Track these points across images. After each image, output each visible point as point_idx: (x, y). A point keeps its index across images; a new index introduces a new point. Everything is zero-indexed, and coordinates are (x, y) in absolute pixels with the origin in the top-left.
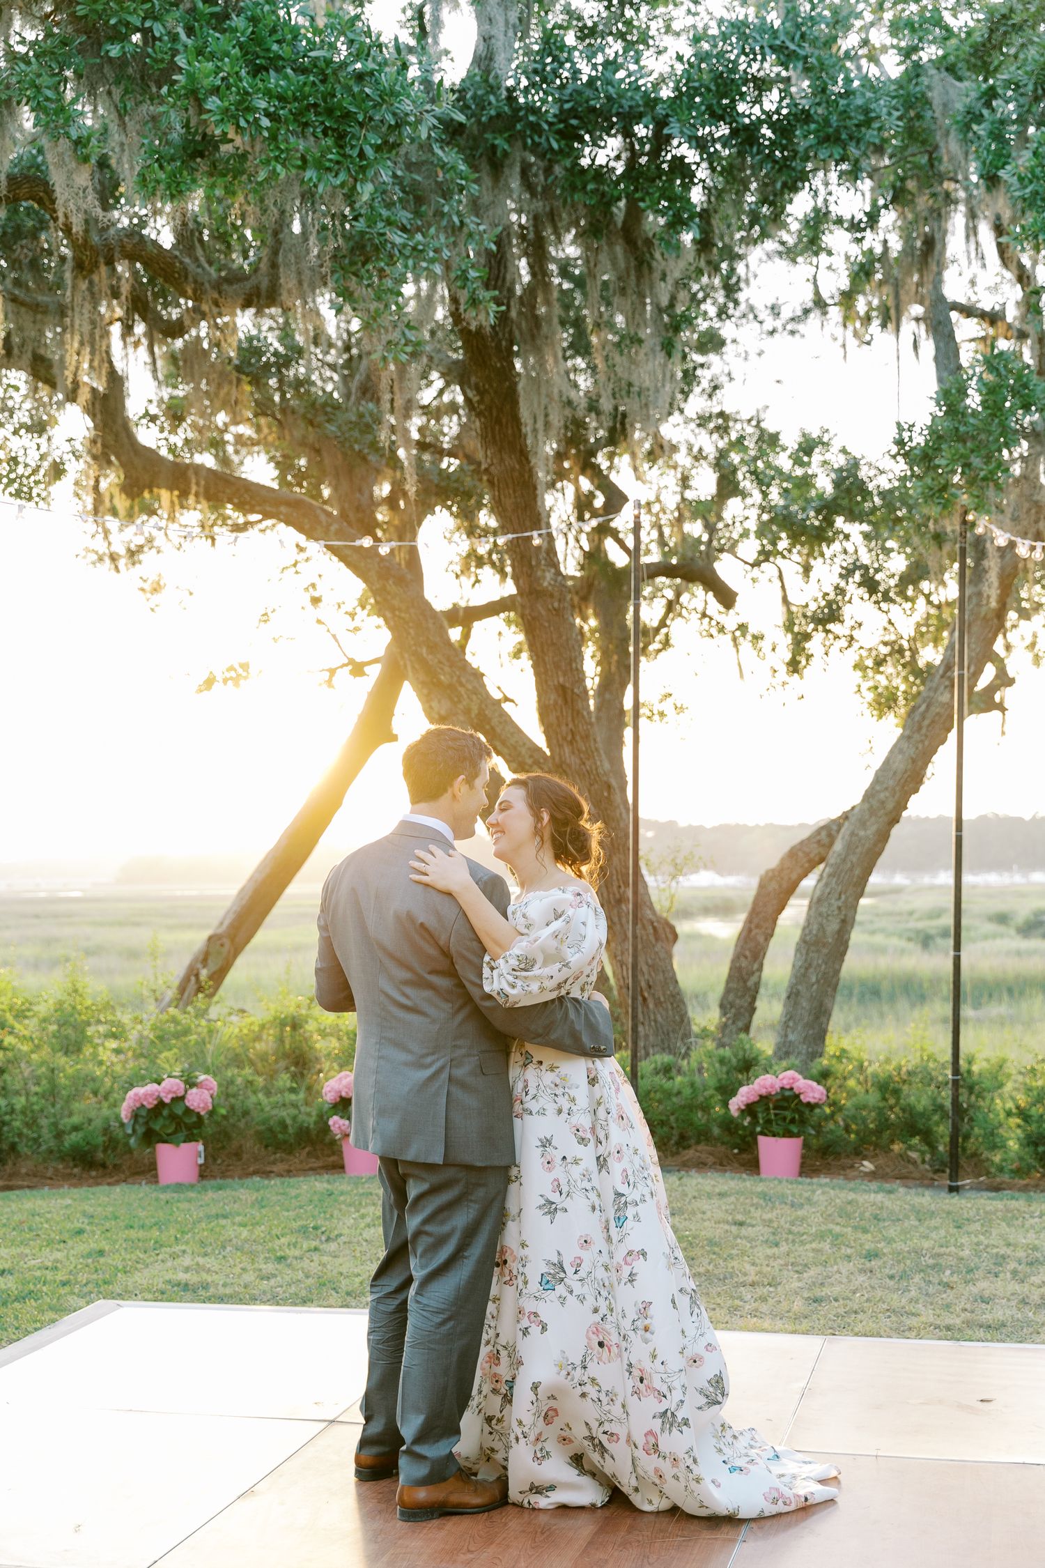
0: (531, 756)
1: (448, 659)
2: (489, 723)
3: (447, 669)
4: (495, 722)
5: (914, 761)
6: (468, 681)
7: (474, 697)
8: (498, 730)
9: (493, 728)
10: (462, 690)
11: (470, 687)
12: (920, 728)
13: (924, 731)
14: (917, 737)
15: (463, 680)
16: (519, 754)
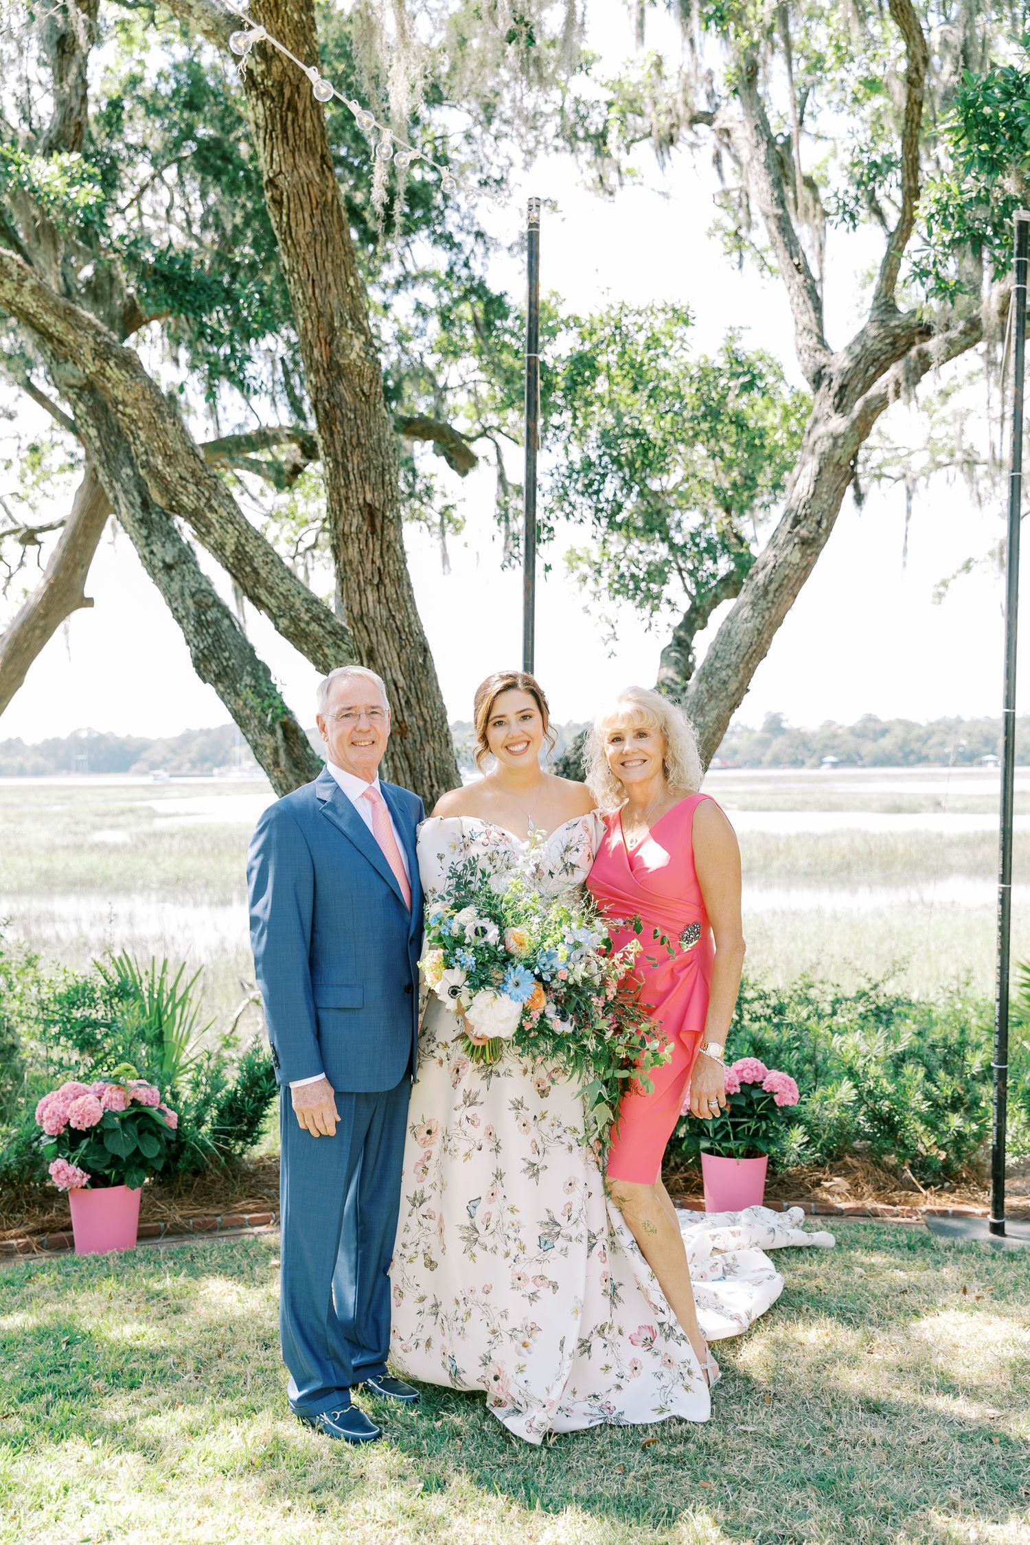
0: (307, 610)
1: (193, 474)
2: (251, 565)
3: (192, 488)
4: (258, 562)
5: (760, 633)
6: (220, 505)
7: (230, 528)
8: (263, 573)
9: (255, 570)
10: (213, 517)
11: (224, 514)
12: (766, 592)
13: (771, 596)
14: (763, 603)
15: (214, 503)
16: (292, 607)
